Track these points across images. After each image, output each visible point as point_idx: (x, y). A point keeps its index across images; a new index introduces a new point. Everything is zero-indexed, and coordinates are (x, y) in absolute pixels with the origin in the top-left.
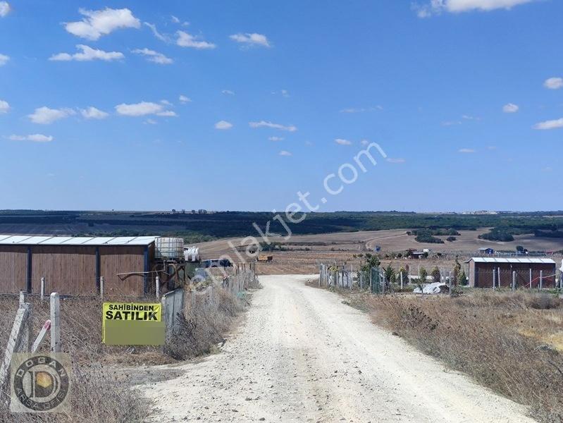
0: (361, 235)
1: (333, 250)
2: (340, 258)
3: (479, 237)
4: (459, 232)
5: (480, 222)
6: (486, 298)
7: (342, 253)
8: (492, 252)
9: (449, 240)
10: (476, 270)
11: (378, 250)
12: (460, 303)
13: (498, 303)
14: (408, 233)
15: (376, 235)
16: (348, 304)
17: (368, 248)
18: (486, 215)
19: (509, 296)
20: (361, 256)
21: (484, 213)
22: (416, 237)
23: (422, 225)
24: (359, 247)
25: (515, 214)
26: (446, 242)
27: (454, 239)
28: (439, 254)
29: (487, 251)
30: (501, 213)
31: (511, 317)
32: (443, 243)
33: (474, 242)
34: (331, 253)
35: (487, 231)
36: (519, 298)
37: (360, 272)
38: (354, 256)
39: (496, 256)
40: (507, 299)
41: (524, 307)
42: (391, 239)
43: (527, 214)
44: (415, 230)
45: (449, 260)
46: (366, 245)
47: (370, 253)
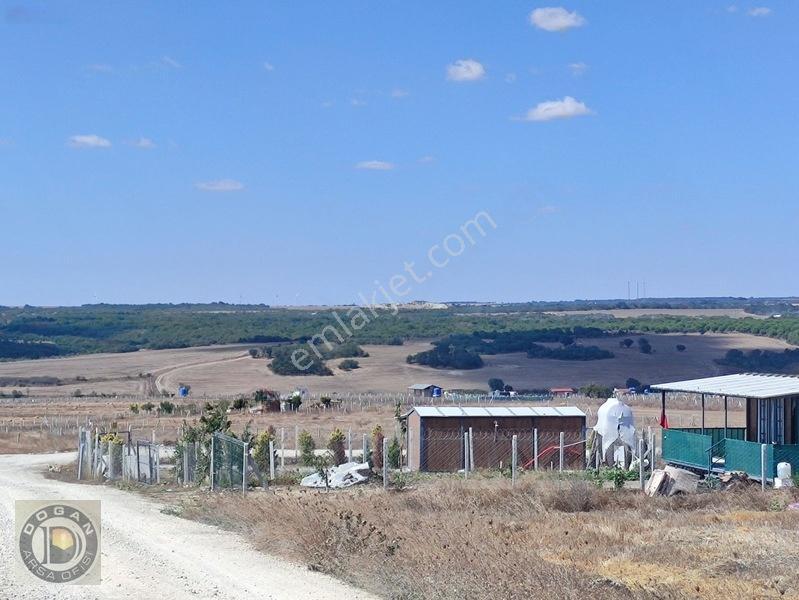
0: (144, 358)
1: (78, 395)
2: (100, 413)
3: (410, 360)
4: (365, 349)
5: (412, 328)
6: (464, 493)
7: (103, 402)
8: (439, 392)
9: (342, 367)
10: (424, 433)
11: (185, 392)
12: (413, 505)
13: (487, 503)
14: (254, 354)
15: (179, 360)
16: (177, 514)
17: (160, 388)
18: (424, 310)
19: (510, 488)
20: (149, 407)
21: (418, 307)
22: (270, 361)
23: (284, 335)
24: (141, 387)
25: (485, 308)
26: (337, 371)
27: (355, 366)
28: (327, 401)
29: (429, 390)
30: (456, 307)
31: (519, 528)
32: (331, 374)
33: (400, 371)
34: (76, 402)
35: (426, 346)
36: (528, 490)
37: (185, 444)
38: (134, 409)
39: (448, 403)
40: (505, 493)
41: (541, 509)
42: (211, 368)
43: (510, 308)
44: (269, 345)
45: (348, 412)
46: (157, 383)
47: (170, 400)
